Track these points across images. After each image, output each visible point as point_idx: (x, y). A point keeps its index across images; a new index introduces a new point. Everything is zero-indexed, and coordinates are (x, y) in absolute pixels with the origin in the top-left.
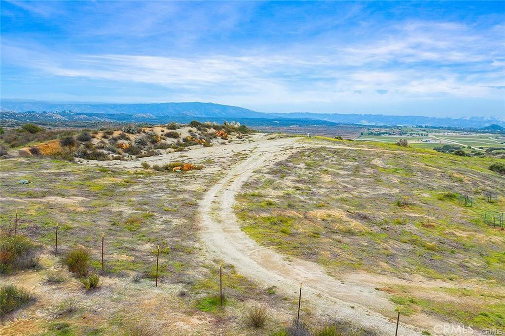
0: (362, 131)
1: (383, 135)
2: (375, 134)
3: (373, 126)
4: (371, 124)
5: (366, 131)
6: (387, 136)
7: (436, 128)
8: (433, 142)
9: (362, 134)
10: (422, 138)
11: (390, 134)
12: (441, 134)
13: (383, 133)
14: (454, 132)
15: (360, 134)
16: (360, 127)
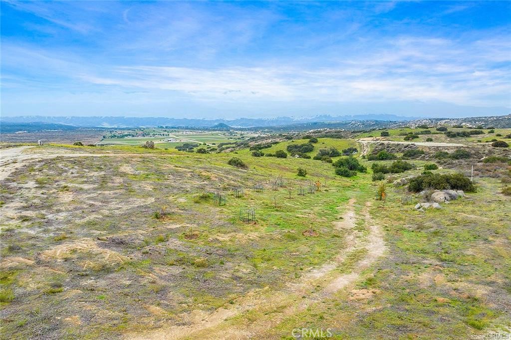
0: (104, 135)
1: (126, 138)
2: (118, 137)
3: (116, 129)
4: (113, 127)
5: (108, 134)
6: (130, 138)
7: (175, 128)
8: (174, 141)
9: (104, 137)
10: (164, 138)
11: (133, 136)
12: (180, 133)
13: (126, 135)
14: (191, 131)
15: (102, 138)
16: (102, 130)
